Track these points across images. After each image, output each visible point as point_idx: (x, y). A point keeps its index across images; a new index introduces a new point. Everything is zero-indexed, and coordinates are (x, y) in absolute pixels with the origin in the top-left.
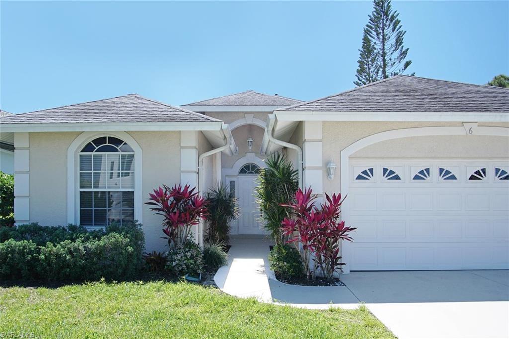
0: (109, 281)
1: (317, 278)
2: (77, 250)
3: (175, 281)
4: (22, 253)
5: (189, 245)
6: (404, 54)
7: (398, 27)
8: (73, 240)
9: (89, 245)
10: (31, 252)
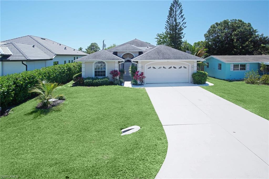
0: (106, 85)
1: (140, 84)
2: (99, 81)
3: (116, 85)
4: (90, 82)
5: (117, 80)
6: (182, 16)
7: (181, 7)
8: (99, 80)
9: (102, 80)
10: (92, 82)
